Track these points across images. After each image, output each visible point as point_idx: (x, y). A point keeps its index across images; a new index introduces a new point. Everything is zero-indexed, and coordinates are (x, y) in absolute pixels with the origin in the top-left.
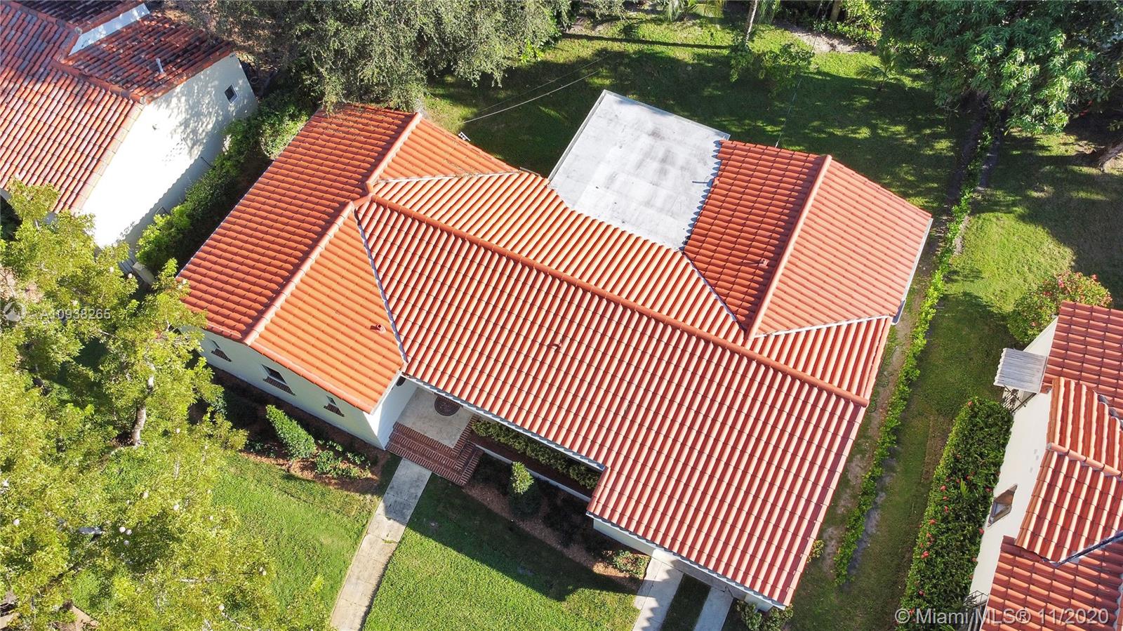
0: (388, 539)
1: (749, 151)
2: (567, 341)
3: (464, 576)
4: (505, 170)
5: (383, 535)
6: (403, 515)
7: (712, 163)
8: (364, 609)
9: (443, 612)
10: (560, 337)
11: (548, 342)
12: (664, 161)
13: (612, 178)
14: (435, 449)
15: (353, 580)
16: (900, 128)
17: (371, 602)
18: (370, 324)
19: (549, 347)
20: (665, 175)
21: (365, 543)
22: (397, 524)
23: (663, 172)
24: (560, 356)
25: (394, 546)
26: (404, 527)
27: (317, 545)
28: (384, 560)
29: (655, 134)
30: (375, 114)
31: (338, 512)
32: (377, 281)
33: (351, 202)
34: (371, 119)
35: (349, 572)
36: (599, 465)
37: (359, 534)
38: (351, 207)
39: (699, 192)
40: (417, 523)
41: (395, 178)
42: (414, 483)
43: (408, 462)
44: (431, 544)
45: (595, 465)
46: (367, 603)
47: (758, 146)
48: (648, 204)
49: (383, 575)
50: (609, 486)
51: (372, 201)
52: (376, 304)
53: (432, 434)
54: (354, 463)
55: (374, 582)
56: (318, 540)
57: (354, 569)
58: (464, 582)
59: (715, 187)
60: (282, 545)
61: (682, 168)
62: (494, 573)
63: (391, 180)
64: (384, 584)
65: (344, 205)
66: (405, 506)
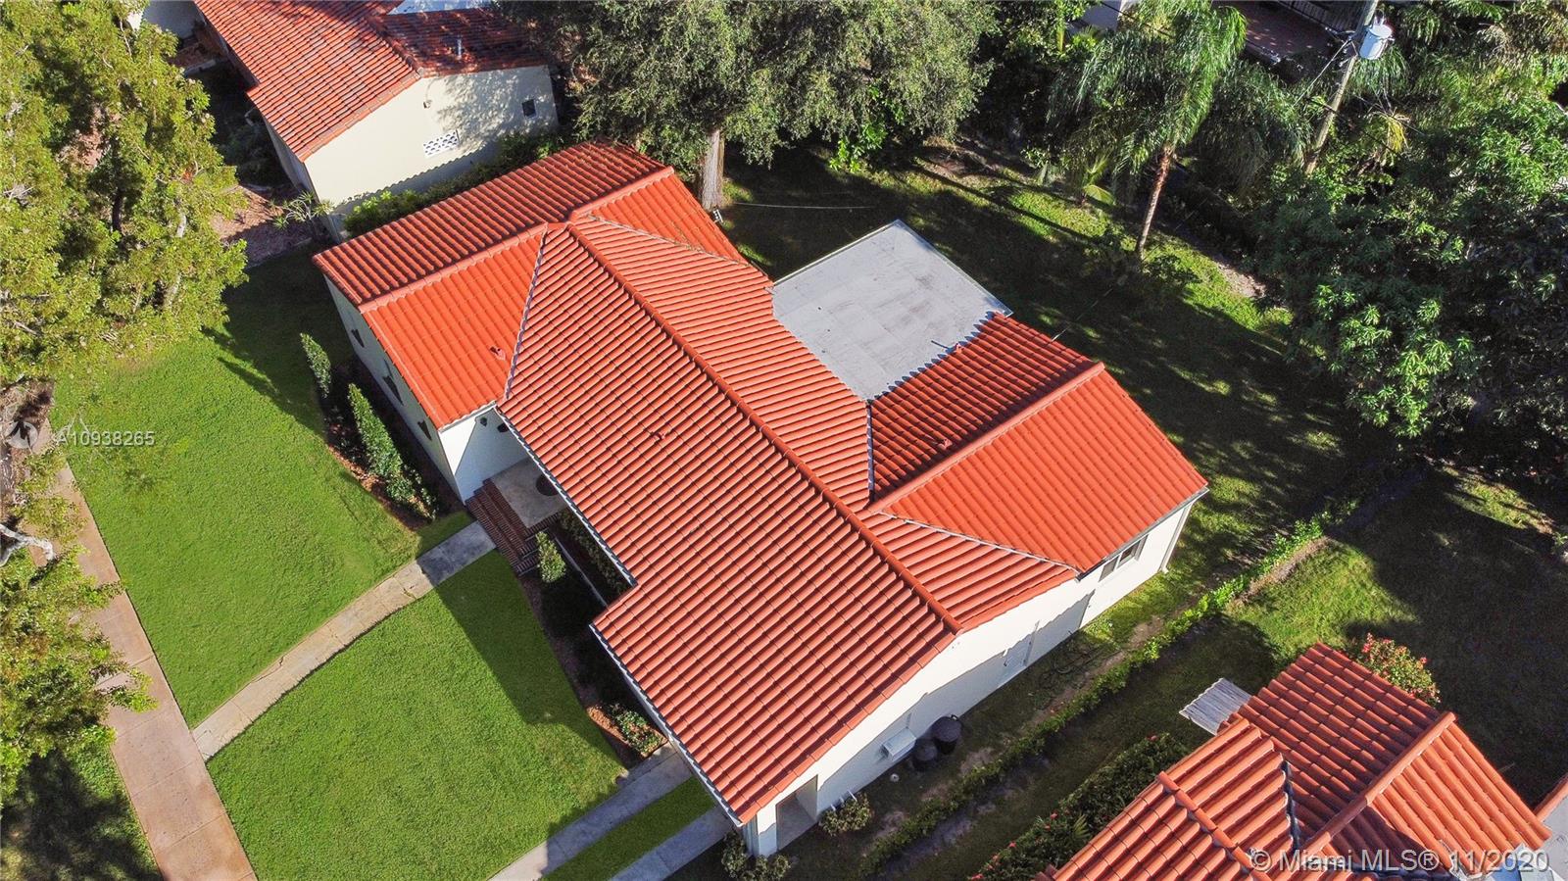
0: (410, 591)
1: (1018, 332)
2: (674, 436)
3: (457, 662)
4: (732, 256)
5: (408, 586)
6: (440, 575)
7: (970, 331)
8: (341, 647)
9: (413, 687)
10: (669, 429)
11: (654, 430)
12: (915, 310)
13: (843, 306)
14: (510, 522)
15: (350, 614)
16: (1269, 398)
17: (351, 643)
18: (492, 345)
19: (652, 435)
20: (907, 324)
21: (384, 585)
22: (427, 581)
23: (906, 321)
24: (658, 449)
25: (411, 599)
26: (431, 587)
27: (338, 564)
28: (391, 608)
29: (924, 281)
30: (633, 158)
31: (379, 542)
32: (526, 309)
33: (546, 223)
34: (625, 161)
35: (352, 604)
36: (631, 578)
37: (385, 573)
38: (543, 229)
39: (932, 354)
40: (447, 592)
41: (607, 219)
42: (472, 549)
43: (479, 527)
44: (448, 617)
45: (627, 577)
46: (347, 643)
47: (1032, 330)
48: (865, 345)
49: (380, 622)
50: (629, 605)
51: (567, 230)
52: (511, 329)
53: (516, 506)
54: (424, 501)
55: (368, 626)
56: (342, 560)
57: (357, 605)
58: (453, 667)
59: (954, 355)
60: (307, 548)
61: (931, 325)
62: (490, 674)
63: (602, 218)
64: (376, 630)
65: (538, 223)
66: (448, 567)
